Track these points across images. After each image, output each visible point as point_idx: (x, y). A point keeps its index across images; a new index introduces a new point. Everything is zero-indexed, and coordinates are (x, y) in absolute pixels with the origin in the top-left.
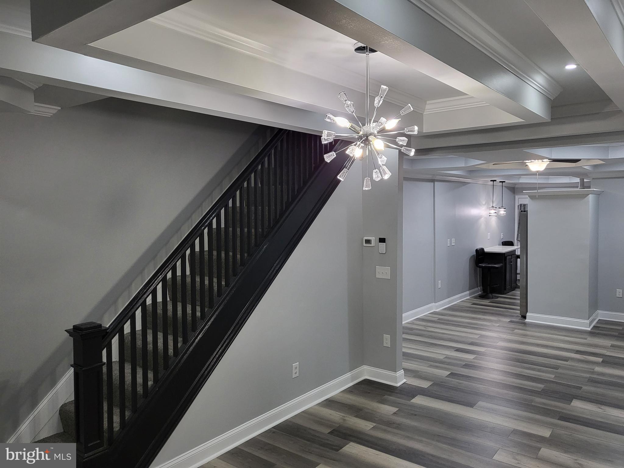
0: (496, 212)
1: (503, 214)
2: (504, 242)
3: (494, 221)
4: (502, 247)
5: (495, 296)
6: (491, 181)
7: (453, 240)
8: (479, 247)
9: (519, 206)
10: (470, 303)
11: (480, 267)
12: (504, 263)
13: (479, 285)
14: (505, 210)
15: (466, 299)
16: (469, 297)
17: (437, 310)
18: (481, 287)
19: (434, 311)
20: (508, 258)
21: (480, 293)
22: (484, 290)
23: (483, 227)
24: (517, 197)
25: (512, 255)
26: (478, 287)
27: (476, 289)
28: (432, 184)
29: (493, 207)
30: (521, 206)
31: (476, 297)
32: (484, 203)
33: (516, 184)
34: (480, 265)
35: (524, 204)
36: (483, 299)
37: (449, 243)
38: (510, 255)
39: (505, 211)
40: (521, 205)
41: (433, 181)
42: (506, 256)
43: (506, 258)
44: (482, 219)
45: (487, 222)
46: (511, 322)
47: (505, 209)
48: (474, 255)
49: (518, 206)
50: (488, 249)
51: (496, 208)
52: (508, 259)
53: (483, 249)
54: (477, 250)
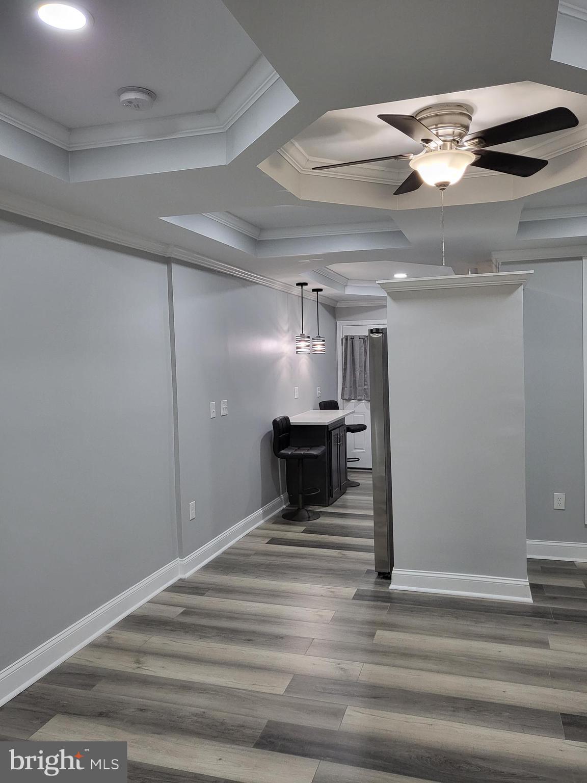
0: (308, 346)
1: (321, 351)
2: (322, 403)
3: (304, 362)
4: (320, 412)
5: (314, 513)
6: (298, 284)
7: (224, 404)
8: (279, 415)
9: (344, 340)
10: (265, 537)
11: (283, 456)
12: (326, 445)
13: (281, 491)
14: (323, 343)
15: (257, 528)
16: (262, 521)
17: (187, 575)
18: (286, 494)
19: (180, 580)
20: (334, 433)
21: (284, 506)
22: (292, 500)
23: (285, 375)
24: (339, 324)
25: (339, 427)
26: (280, 495)
27: (277, 500)
28: (165, 267)
29: (302, 335)
30: (347, 339)
31: (276, 521)
32: (285, 328)
33: (337, 302)
34: (282, 451)
35: (351, 336)
36: (290, 524)
37: (213, 410)
38: (337, 428)
39: (323, 345)
40: (347, 337)
41: (167, 261)
42: (329, 430)
43: (330, 433)
44: (284, 361)
45: (293, 365)
46: (359, 596)
47: (324, 341)
48: (270, 432)
49: (342, 339)
50: (297, 419)
51: (309, 337)
52: (334, 436)
53: (286, 419)
54: (275, 422)
